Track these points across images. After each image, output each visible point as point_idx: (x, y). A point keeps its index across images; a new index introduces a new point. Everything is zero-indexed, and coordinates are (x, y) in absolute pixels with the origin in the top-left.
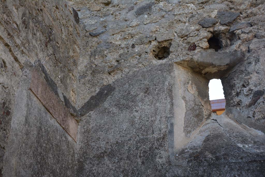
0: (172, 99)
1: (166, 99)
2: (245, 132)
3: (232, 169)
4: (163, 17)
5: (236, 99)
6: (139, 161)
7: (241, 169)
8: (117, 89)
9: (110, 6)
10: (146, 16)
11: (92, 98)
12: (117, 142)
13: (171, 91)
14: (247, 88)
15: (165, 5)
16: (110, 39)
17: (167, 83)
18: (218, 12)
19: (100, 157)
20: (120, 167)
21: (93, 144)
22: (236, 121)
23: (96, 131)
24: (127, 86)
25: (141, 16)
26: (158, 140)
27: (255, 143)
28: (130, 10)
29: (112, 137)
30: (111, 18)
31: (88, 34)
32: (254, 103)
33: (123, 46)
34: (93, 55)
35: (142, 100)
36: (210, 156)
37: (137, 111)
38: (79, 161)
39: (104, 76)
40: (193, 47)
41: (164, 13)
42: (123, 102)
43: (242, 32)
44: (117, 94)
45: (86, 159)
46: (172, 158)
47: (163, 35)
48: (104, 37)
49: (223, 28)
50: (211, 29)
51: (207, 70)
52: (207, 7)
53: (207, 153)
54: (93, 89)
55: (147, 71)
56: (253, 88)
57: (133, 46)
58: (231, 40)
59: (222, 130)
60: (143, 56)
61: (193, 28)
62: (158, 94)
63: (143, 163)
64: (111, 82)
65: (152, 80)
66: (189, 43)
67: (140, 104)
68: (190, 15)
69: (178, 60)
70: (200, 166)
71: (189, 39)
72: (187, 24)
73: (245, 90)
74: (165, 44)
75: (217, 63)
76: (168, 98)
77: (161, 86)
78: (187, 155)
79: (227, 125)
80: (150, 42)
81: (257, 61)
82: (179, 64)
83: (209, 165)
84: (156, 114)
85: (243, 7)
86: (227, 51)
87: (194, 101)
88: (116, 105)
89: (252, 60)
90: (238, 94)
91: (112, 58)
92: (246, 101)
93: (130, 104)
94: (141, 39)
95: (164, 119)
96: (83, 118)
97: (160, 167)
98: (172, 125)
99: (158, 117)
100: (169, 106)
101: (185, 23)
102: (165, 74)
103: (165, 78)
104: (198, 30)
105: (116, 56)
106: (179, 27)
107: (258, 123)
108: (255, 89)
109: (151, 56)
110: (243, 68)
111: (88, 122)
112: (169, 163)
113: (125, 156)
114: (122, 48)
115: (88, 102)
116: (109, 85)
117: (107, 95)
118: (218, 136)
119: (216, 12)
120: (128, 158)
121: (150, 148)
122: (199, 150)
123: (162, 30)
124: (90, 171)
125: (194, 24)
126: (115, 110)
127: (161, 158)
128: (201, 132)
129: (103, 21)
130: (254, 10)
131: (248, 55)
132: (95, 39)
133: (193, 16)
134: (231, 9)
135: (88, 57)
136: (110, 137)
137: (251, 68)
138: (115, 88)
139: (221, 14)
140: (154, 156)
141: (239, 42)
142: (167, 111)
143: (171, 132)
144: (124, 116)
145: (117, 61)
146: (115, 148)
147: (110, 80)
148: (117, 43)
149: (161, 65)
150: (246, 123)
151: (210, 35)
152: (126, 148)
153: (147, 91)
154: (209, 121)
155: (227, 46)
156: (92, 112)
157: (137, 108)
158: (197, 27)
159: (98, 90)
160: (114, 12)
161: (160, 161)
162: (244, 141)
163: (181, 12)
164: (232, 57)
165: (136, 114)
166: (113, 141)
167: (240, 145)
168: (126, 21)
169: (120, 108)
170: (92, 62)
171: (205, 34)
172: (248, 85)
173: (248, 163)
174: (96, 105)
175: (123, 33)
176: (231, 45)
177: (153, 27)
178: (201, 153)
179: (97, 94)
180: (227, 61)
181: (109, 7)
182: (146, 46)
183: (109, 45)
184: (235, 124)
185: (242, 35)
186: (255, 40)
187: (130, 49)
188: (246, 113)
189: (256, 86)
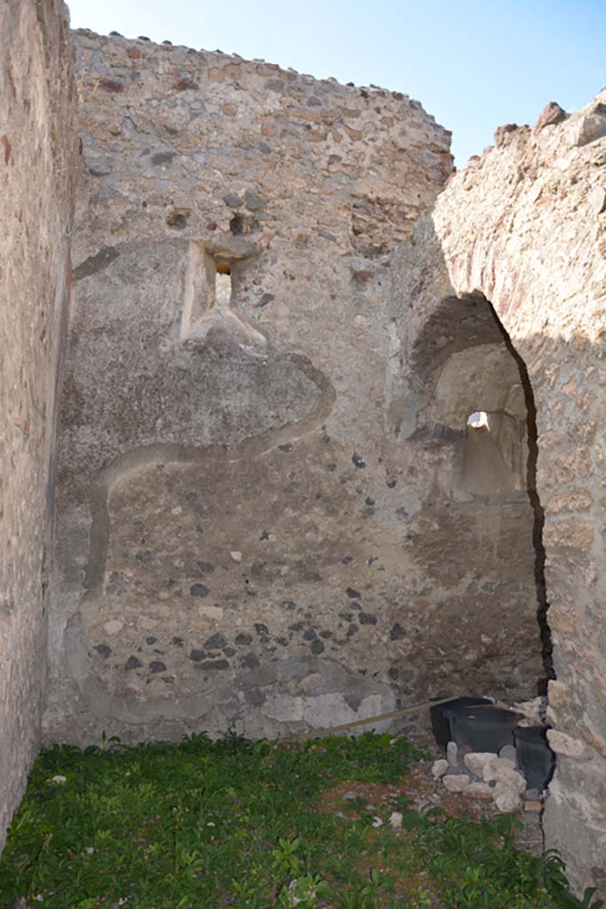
0: (184, 284)
1: (177, 282)
2: (247, 332)
3: (232, 369)
4: (184, 176)
5: (244, 294)
6: (142, 345)
7: (240, 370)
8: (122, 256)
9: (119, 138)
10: (164, 169)
11: (90, 259)
12: (118, 320)
13: (183, 273)
14: (259, 287)
15: (188, 162)
16: (118, 187)
17: (180, 263)
18: (246, 192)
19: (98, 332)
20: (119, 348)
21: (90, 316)
22: (239, 317)
23: (94, 301)
24: (134, 255)
25: (158, 166)
26: (164, 326)
27: (256, 345)
28: (144, 154)
29: (114, 312)
30: (118, 157)
31: (87, 170)
32: (262, 304)
33: (131, 199)
34: (94, 201)
35: (150, 277)
36: (214, 352)
37: (143, 289)
38: (72, 332)
39: (106, 234)
40: (213, 227)
41: (186, 172)
42: (127, 273)
43: (267, 225)
44: (121, 262)
45: (81, 332)
46: (176, 349)
47: (183, 202)
48: (108, 180)
49: (248, 213)
50: (235, 211)
51: (221, 254)
52: (235, 181)
53: (210, 349)
54: (91, 248)
55: (160, 243)
56: (264, 289)
57: (145, 205)
58: (252, 227)
59: (225, 325)
60: (155, 220)
61: (216, 202)
62: (169, 274)
63: (145, 348)
64: (113, 245)
65: (164, 256)
66: (209, 219)
67: (147, 281)
68: (215, 185)
69: (196, 239)
70: (202, 360)
71: (210, 215)
72: (210, 196)
73: (256, 288)
74: (182, 213)
75: (233, 250)
76: (180, 282)
77: (173, 265)
78: (191, 348)
79: (230, 319)
80: (165, 205)
81: (274, 261)
82: (196, 242)
83: (212, 362)
84: (164, 296)
85: (271, 195)
86: (246, 239)
87: (202, 287)
88: (119, 276)
89: (269, 258)
90: (246, 289)
91: (117, 211)
92: (255, 300)
93: (137, 278)
94: (154, 197)
95: (172, 304)
96: (79, 282)
97: (162, 356)
98: (181, 313)
99: (167, 301)
100: (179, 291)
101: (208, 193)
102: (179, 252)
103: (180, 257)
104: (221, 206)
105: (122, 211)
106: (201, 196)
107: (261, 326)
108: (266, 291)
109: (163, 221)
110: (258, 264)
111: (84, 289)
112: (173, 353)
113: (126, 337)
114: (131, 203)
115: (85, 263)
116: (112, 248)
117: (109, 260)
118: (221, 331)
119: (243, 191)
120: (129, 339)
121: (155, 334)
122: (203, 344)
123: (181, 194)
124: (86, 346)
125: (218, 197)
126: (118, 281)
127: (164, 345)
128: (203, 322)
129: (108, 158)
130: (282, 202)
131: (266, 251)
132: (96, 180)
133: (217, 187)
134: (259, 192)
135: (87, 203)
136: (111, 312)
137: (267, 267)
138: (119, 254)
139: (248, 195)
140: (157, 343)
141: (261, 234)
142: (177, 296)
143: (179, 321)
144: (127, 290)
145: (123, 218)
146: (115, 325)
147: (113, 241)
148: (126, 194)
149: (175, 239)
150: (250, 323)
151: (233, 217)
152: (128, 328)
153: (157, 266)
154: (212, 310)
155: (247, 233)
156: (89, 278)
157: (144, 285)
158: (222, 203)
159: (97, 251)
160: (125, 149)
161: (164, 349)
162: (246, 342)
163: (206, 178)
164: (250, 248)
165: (141, 291)
166: (114, 317)
167: (243, 347)
168: (138, 167)
169: (124, 280)
170: (91, 211)
171: (229, 214)
172: (260, 283)
173: (247, 365)
174: (95, 270)
175: (133, 183)
176: (252, 233)
177: (172, 187)
178: (205, 347)
179: (97, 256)
180: (244, 251)
181: (117, 140)
182: (160, 209)
183: (115, 194)
184: (238, 320)
185: (266, 228)
186: (276, 238)
187: (141, 206)
188: (251, 312)
189: (267, 288)
